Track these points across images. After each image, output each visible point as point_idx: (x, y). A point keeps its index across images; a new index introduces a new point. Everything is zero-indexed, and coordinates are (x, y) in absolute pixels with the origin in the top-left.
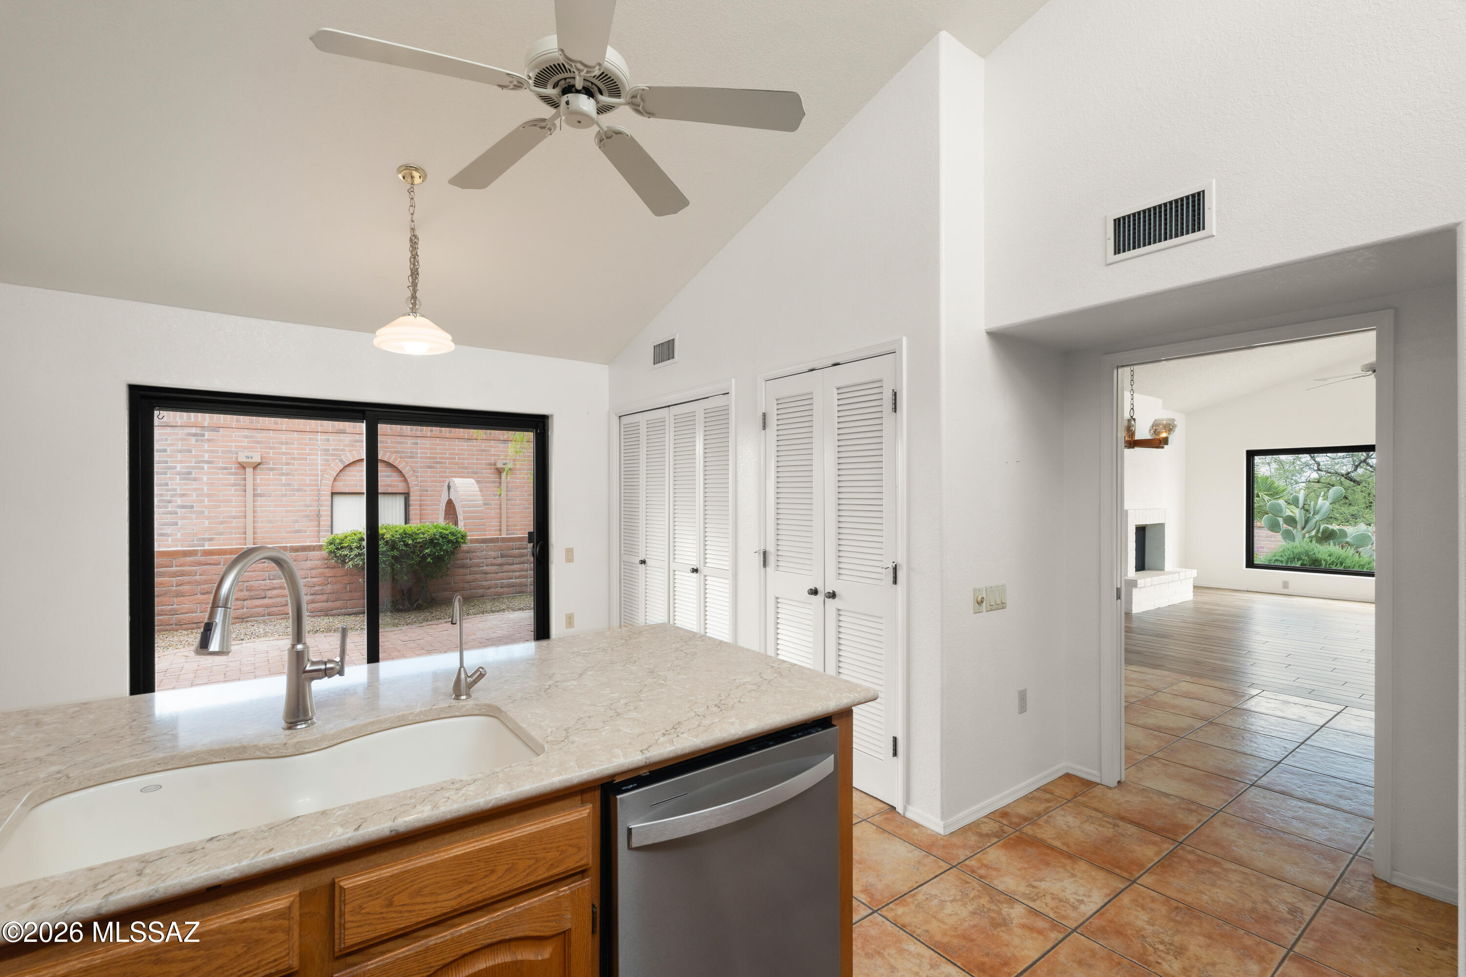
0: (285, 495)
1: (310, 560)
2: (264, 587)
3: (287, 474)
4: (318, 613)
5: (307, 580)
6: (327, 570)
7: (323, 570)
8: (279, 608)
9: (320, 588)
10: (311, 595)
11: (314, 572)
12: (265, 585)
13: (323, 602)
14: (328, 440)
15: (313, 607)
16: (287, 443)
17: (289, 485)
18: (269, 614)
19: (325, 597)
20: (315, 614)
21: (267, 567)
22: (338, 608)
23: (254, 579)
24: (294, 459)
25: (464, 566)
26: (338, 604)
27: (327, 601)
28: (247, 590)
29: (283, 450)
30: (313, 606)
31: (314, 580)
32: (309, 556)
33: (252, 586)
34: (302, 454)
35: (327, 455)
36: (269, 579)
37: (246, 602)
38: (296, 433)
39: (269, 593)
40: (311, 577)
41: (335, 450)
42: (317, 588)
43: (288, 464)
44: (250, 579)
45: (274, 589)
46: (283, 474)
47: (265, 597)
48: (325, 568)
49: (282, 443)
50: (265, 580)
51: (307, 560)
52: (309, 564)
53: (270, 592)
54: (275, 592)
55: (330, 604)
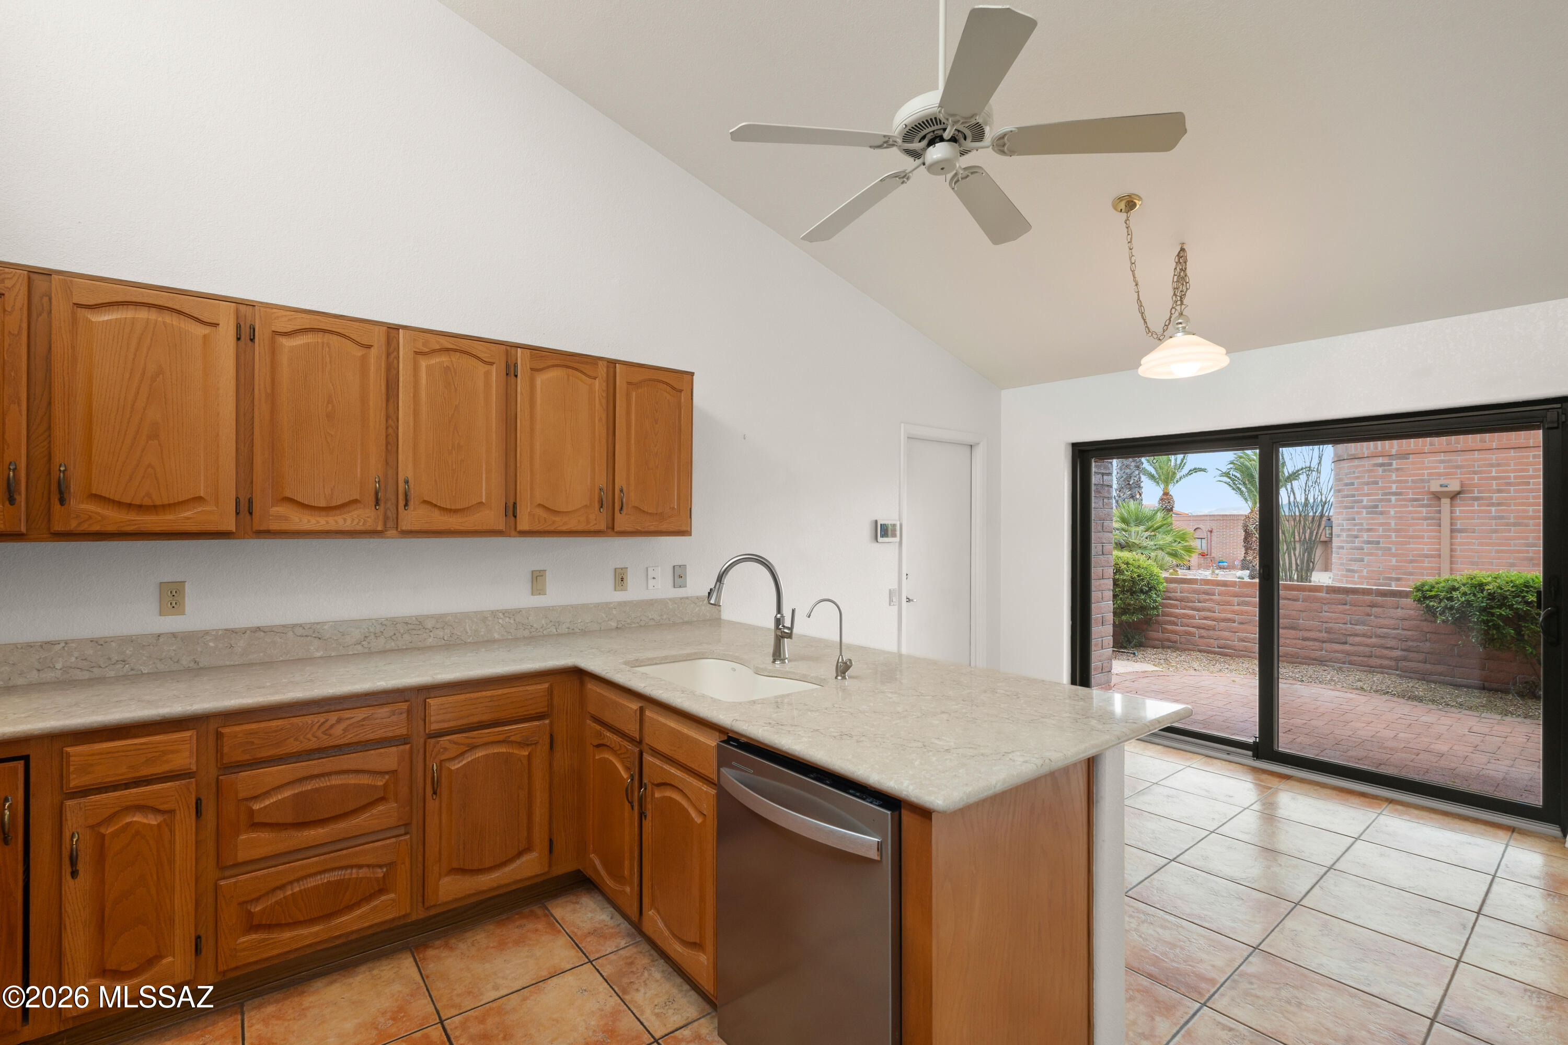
1: (1402, 608)
2: (1344, 632)
4: (1412, 675)
5: (1398, 631)
6: (1425, 624)
7: (1419, 622)
8: (1361, 658)
9: (1415, 644)
10: (1402, 650)
11: (1406, 623)
12: (1346, 630)
13: (1419, 662)
15: (1405, 666)
18: (1351, 663)
19: (1421, 657)
20: (1407, 674)
21: (1349, 610)
22: (1440, 674)
23: (1334, 621)
26: (1441, 668)
27: (1425, 663)
28: (1326, 632)
30: (1404, 664)
31: (1406, 632)
32: (1400, 603)
33: (1331, 628)
36: (1351, 624)
37: (1324, 645)
39: (1350, 639)
40: (1403, 629)
42: (1411, 643)
44: (1330, 621)
45: (1356, 635)
47: (1345, 643)
48: (1421, 621)
50: (1346, 624)
51: (1398, 608)
52: (1400, 613)
53: (1352, 638)
54: (1357, 639)
55: (1428, 666)
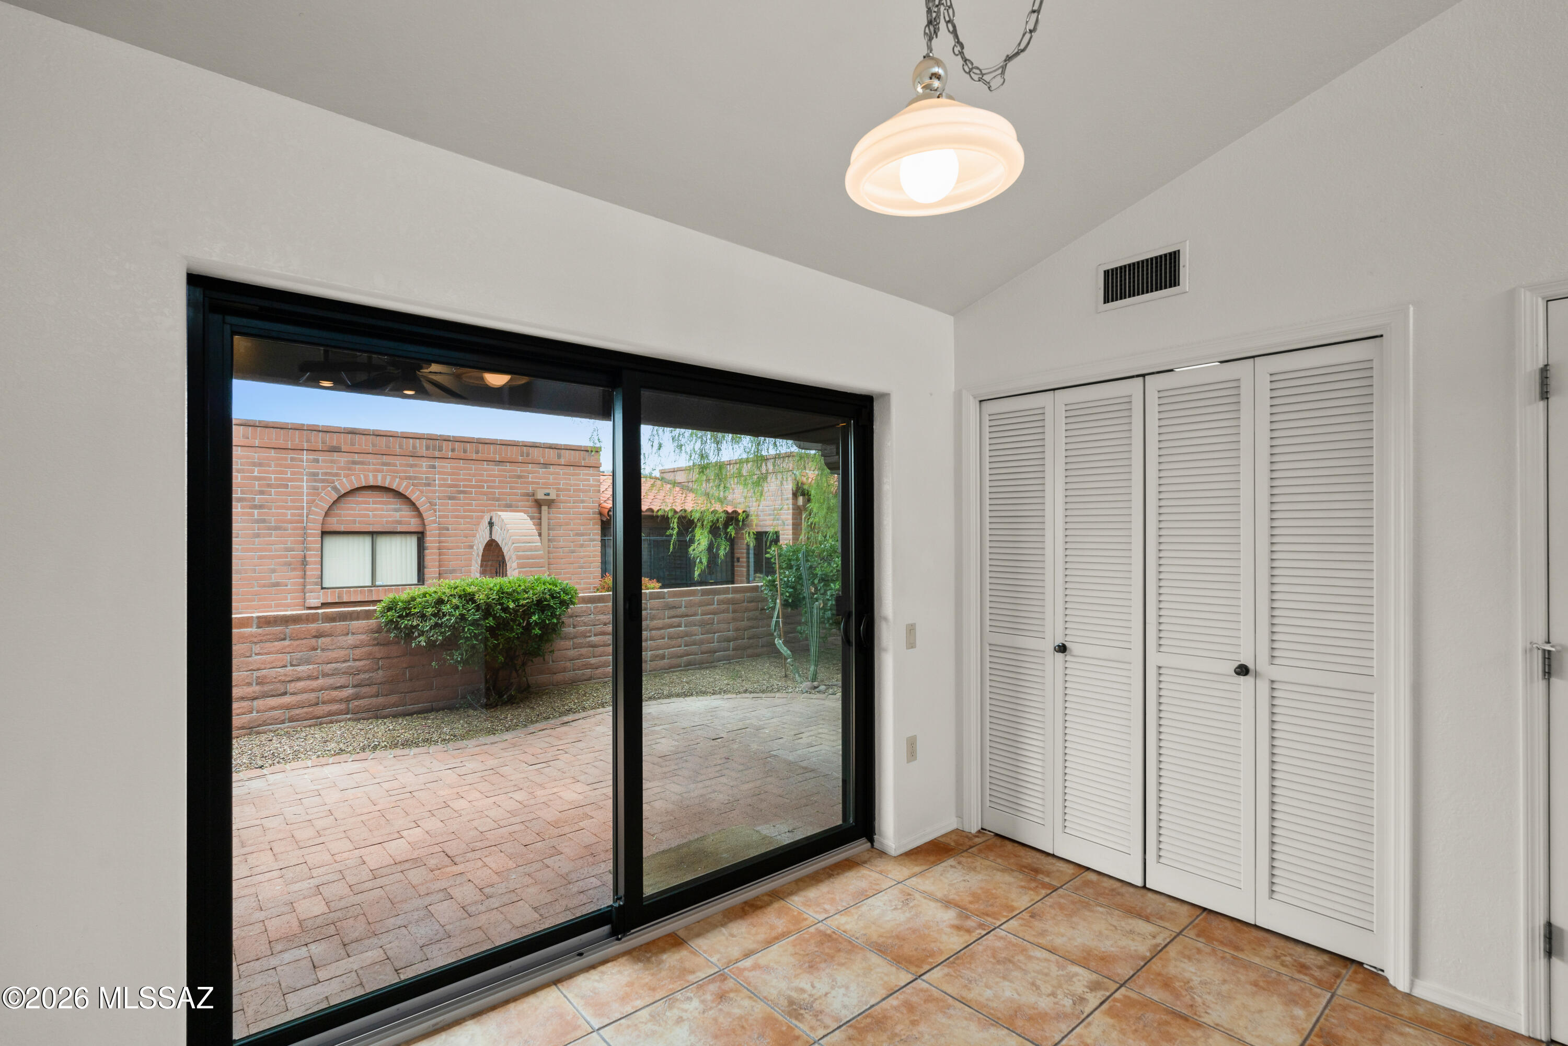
0: (258, 536)
1: (353, 634)
2: (283, 678)
3: (261, 507)
4: (364, 715)
5: (349, 664)
6: (376, 648)
7: (371, 648)
8: (305, 710)
9: (366, 676)
10: (354, 686)
11: (358, 652)
12: (285, 675)
13: (372, 697)
14: (317, 461)
15: (357, 706)
16: (260, 465)
17: (264, 521)
18: (291, 720)
19: (374, 689)
20: (359, 716)
21: (289, 646)
22: (394, 705)
23: (268, 666)
24: (269, 486)
25: (567, 638)
26: (393, 698)
27: (377, 696)
28: (257, 684)
29: (256, 474)
30: (356, 703)
31: (358, 663)
32: (350, 627)
33: (265, 677)
34: (282, 479)
35: (315, 481)
36: (292, 665)
37: (255, 703)
38: (273, 451)
39: (291, 687)
40: (354, 660)
41: (326, 474)
42: (362, 676)
43: (262, 493)
44: (263, 666)
45: (299, 679)
46: (255, 507)
47: (285, 694)
48: (374, 645)
49: (254, 464)
50: (286, 666)
51: (348, 634)
52: (351, 640)
53: (293, 685)
54: (301, 685)
55: (381, 700)
